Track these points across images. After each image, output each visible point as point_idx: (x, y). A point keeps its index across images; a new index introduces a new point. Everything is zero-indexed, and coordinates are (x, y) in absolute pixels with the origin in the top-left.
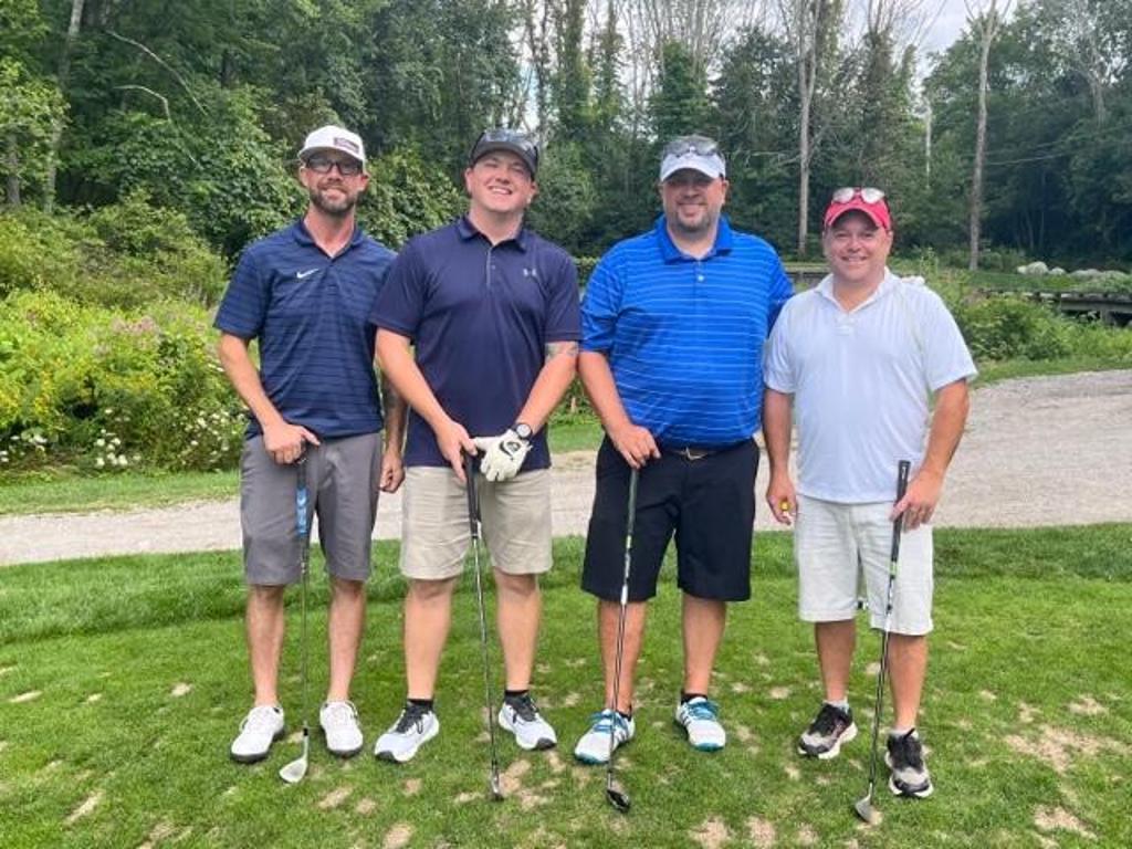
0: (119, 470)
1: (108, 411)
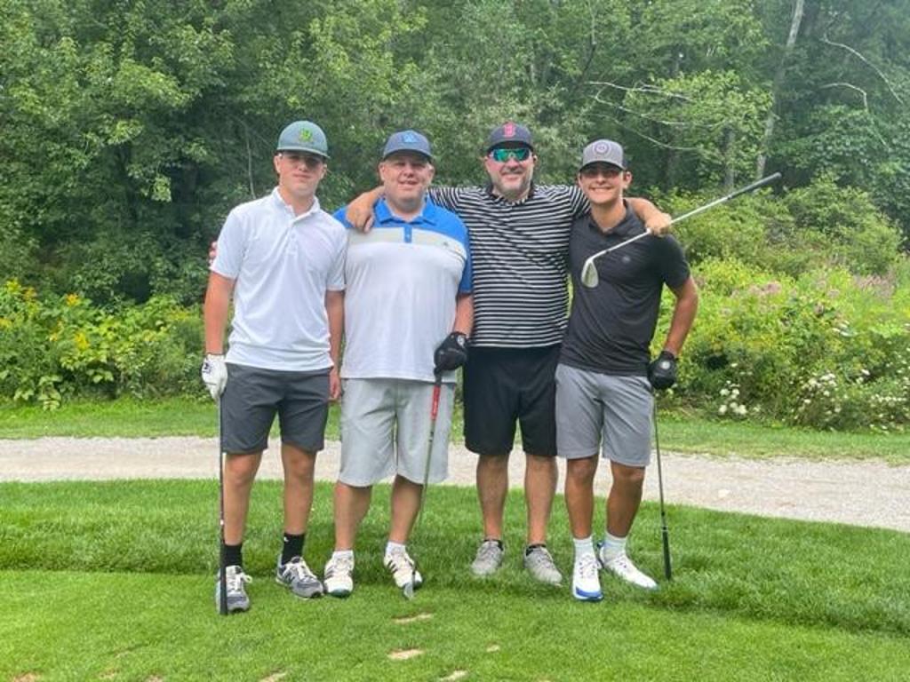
0: (739, 418)
1: (734, 365)
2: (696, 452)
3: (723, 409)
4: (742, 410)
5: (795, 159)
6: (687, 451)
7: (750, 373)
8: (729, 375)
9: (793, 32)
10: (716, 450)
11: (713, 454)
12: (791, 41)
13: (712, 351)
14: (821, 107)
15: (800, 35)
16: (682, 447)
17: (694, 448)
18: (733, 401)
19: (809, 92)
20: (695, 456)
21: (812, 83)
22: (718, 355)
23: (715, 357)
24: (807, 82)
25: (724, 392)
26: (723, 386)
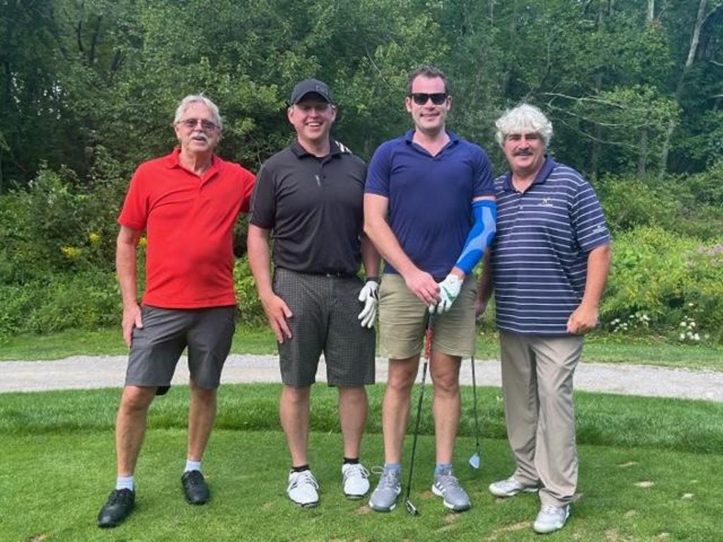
0: (695, 343)
1: (691, 304)
2: (679, 367)
3: (683, 336)
4: (697, 337)
5: (691, 152)
6: (672, 366)
7: (702, 311)
8: (685, 311)
9: (691, 55)
10: (693, 365)
11: (691, 368)
12: (689, 62)
13: (674, 294)
14: (711, 112)
15: (695, 58)
16: (666, 363)
17: (676, 363)
18: (690, 330)
19: (702, 102)
20: (677, 369)
21: (705, 94)
22: (678, 297)
23: (676, 299)
24: (700, 93)
25: (683, 324)
26: (682, 319)
